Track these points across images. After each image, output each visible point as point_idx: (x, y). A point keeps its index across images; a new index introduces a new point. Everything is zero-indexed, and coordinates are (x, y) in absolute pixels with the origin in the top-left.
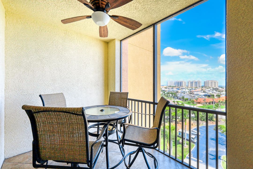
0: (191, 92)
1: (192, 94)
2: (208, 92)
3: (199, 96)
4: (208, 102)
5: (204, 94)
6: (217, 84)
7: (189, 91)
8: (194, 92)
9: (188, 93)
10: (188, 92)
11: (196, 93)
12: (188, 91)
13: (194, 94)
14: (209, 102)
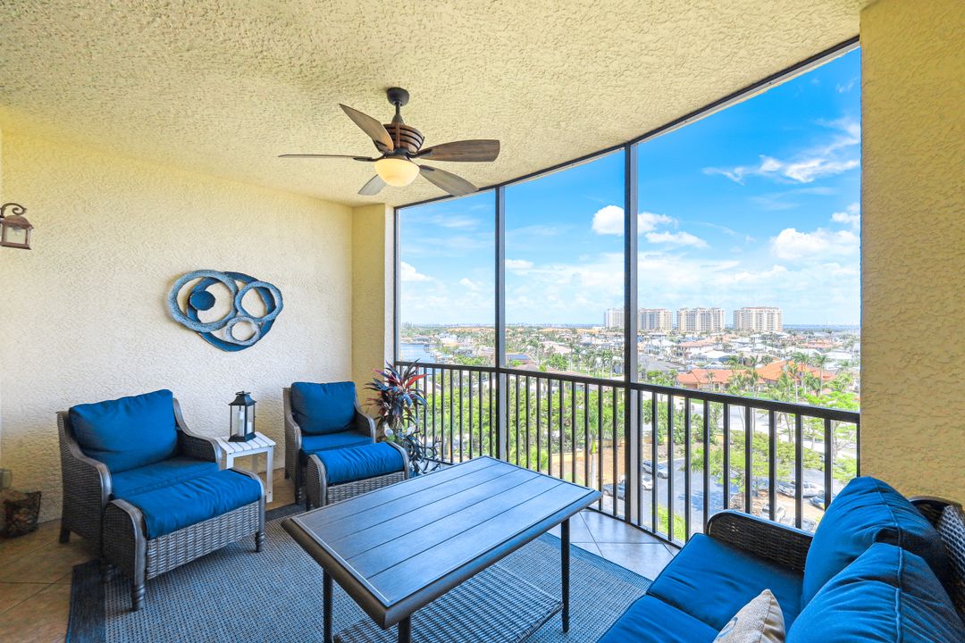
0: (679, 348)
1: (681, 354)
2: (739, 347)
3: (704, 362)
4: (721, 383)
5: (723, 354)
6: (779, 320)
7: (673, 347)
8: (690, 347)
9: (669, 352)
10: (668, 349)
11: (695, 352)
12: (671, 343)
13: (690, 356)
14: (725, 382)
